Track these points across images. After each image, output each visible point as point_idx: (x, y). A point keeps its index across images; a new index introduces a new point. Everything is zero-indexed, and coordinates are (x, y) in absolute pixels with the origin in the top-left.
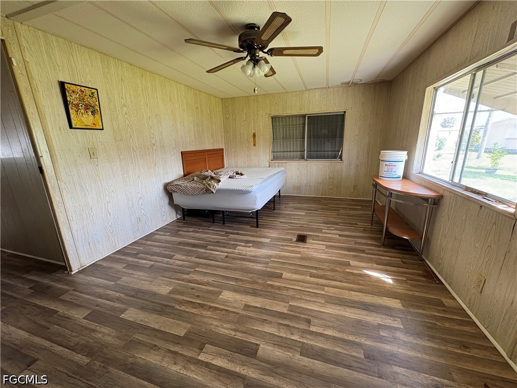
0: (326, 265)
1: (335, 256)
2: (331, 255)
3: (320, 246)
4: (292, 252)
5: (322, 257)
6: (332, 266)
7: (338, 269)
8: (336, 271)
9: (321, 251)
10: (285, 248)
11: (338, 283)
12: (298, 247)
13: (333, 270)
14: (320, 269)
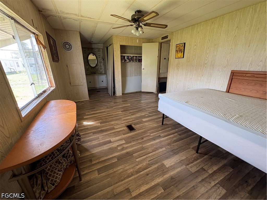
0: (110, 119)
1: (108, 125)
2: (109, 124)
3: (118, 127)
4: (127, 119)
5: (113, 122)
6: (107, 120)
7: (105, 120)
8: (105, 119)
9: (115, 125)
10: (132, 120)
11: (103, 116)
12: (127, 122)
13: (107, 119)
14: (111, 118)
